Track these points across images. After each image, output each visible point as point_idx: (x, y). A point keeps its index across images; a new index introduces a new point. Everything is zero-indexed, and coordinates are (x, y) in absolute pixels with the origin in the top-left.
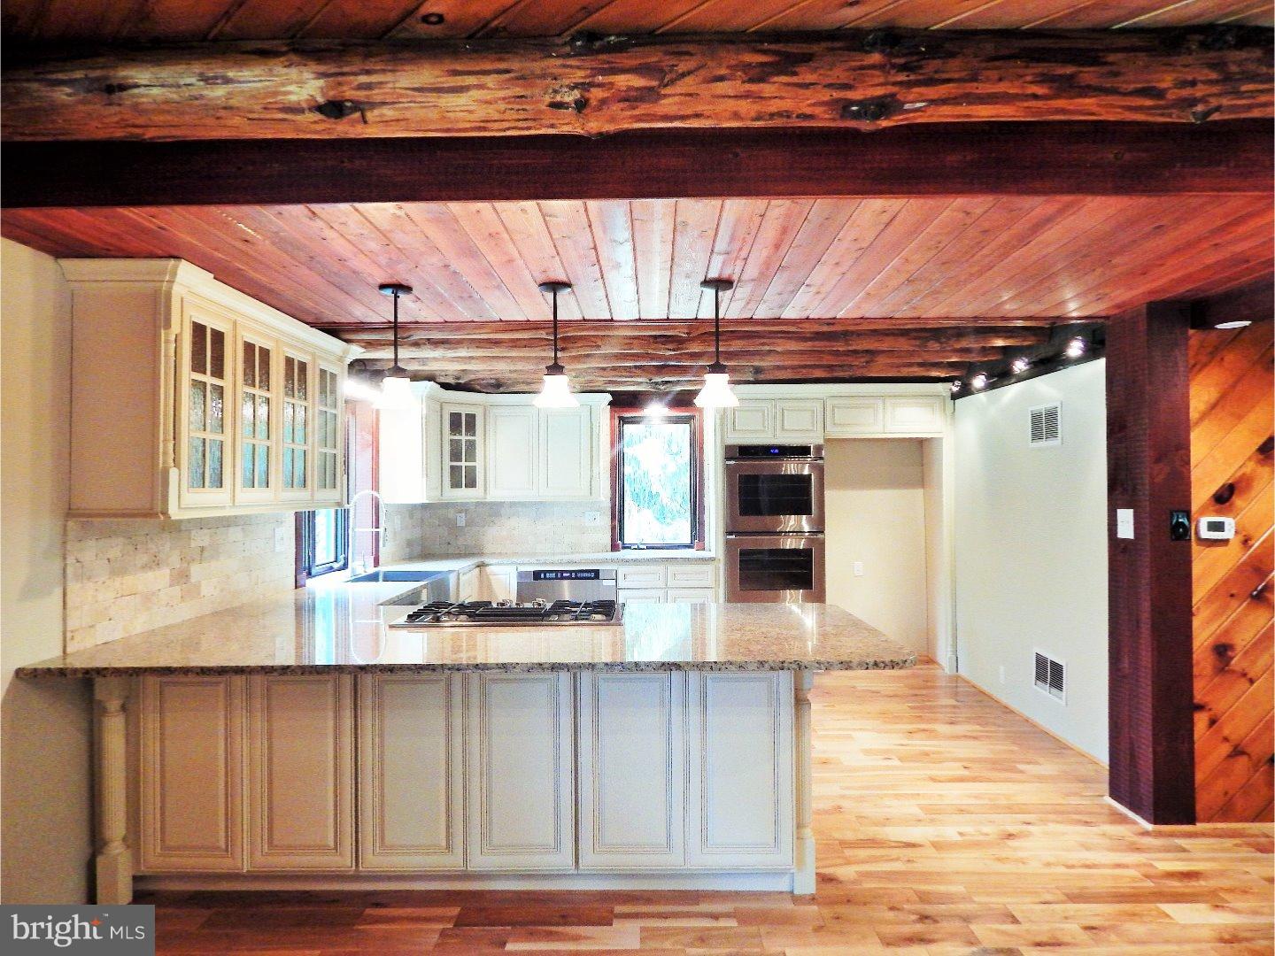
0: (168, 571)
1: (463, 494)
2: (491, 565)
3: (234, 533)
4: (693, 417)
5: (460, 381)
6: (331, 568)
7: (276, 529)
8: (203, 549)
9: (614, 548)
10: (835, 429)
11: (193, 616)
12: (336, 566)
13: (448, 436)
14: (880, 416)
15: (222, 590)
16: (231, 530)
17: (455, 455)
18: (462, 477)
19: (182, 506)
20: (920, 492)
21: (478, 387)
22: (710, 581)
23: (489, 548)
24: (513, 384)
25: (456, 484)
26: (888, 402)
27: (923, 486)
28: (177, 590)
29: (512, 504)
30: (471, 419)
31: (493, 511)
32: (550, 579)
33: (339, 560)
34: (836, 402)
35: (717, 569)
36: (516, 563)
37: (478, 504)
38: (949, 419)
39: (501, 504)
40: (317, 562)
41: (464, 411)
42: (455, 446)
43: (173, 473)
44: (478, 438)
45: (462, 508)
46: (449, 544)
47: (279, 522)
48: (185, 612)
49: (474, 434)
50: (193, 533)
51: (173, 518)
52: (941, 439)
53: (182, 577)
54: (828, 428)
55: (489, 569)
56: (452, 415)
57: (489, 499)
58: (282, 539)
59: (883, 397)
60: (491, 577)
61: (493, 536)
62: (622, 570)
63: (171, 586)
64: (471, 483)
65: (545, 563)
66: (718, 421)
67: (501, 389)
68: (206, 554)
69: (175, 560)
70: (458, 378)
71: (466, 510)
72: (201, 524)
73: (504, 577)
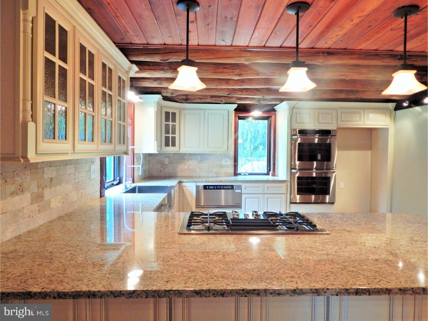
0: (30, 195)
1: (170, 149)
2: (184, 182)
3: (70, 169)
4: (270, 117)
5: (173, 95)
6: (113, 184)
7: (91, 166)
8: (51, 179)
9: (236, 174)
10: (341, 123)
11: (46, 221)
12: (115, 183)
13: (164, 123)
14: (362, 118)
15: (63, 203)
16: (68, 167)
17: (167, 132)
18: (169, 142)
19: (38, 152)
20: (369, 152)
21: (177, 100)
22: (284, 191)
23: (179, 174)
24: (194, 99)
25: (167, 145)
26: (366, 111)
27: (371, 150)
28: (35, 206)
29: (190, 154)
30: (174, 114)
31: (182, 157)
32: (211, 189)
33: (115, 180)
34: (343, 110)
35: (287, 185)
36: (196, 182)
37: (174, 154)
38: (393, 120)
39: (185, 154)
40: (107, 181)
41: (171, 111)
42: (167, 126)
43: (31, 126)
44: (177, 124)
45: (168, 155)
46: (161, 172)
47: (93, 162)
48: (41, 220)
49: (175, 122)
50: (46, 169)
51: (31, 161)
52: (388, 128)
53: (38, 197)
54: (339, 122)
55: (183, 184)
56: (166, 112)
57: (181, 152)
58: (94, 171)
59: (364, 109)
60: (184, 188)
61: (182, 168)
62: (244, 185)
63: (32, 204)
64: (174, 145)
65: (209, 182)
66: (289, 118)
67: (188, 101)
68: (54, 182)
69: (34, 188)
70: (172, 94)
71: (169, 157)
72: (50, 164)
73: (190, 188)
